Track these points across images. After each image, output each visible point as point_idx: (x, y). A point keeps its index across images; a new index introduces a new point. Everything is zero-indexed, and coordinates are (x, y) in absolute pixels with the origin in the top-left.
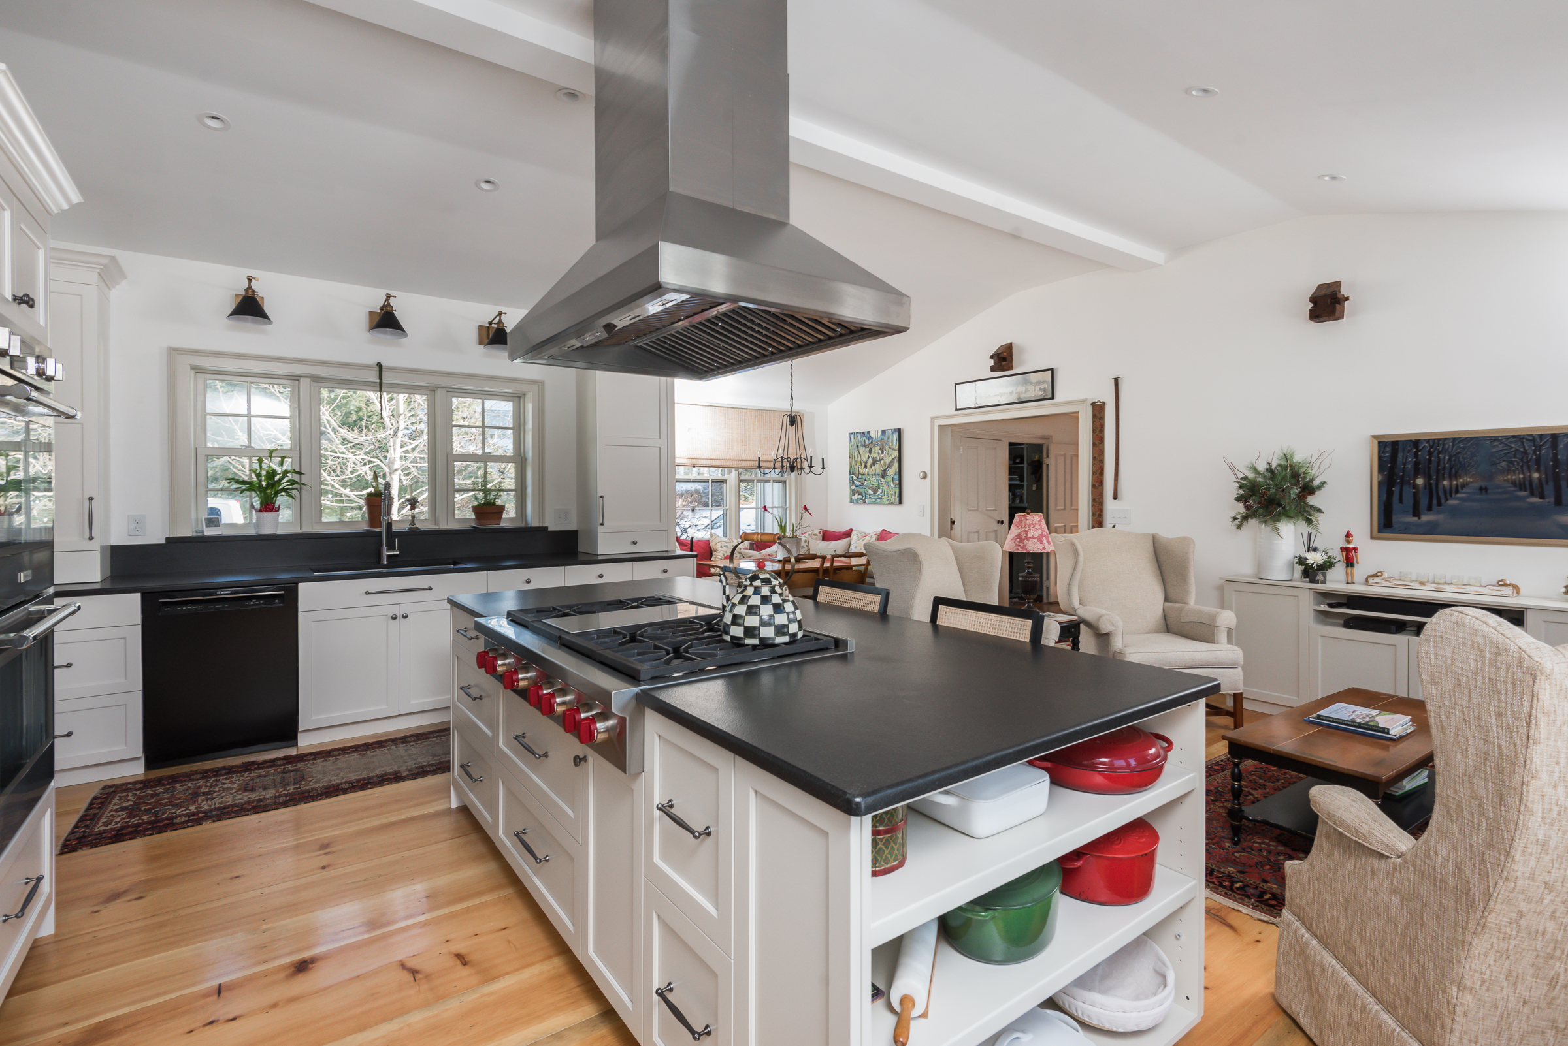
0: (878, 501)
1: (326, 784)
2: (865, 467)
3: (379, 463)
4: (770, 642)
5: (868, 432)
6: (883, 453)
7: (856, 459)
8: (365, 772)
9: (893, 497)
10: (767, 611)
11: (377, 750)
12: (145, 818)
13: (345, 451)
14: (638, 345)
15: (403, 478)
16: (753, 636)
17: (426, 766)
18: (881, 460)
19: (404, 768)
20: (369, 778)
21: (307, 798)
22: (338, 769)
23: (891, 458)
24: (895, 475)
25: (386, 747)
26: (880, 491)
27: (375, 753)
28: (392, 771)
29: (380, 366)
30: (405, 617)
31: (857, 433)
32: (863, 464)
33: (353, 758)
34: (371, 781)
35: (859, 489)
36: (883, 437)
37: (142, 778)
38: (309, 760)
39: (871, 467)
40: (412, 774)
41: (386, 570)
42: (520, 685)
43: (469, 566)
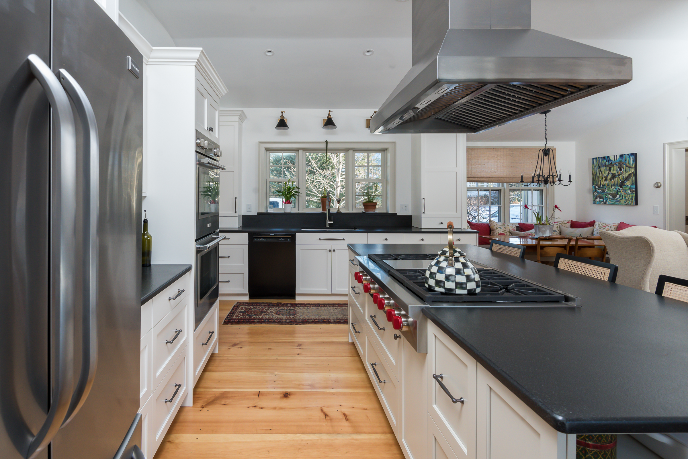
0: (618, 203)
1: (303, 318)
2: (606, 180)
3: (333, 183)
5: (608, 157)
6: (621, 170)
7: (598, 175)
8: (317, 316)
9: (630, 200)
11: (323, 307)
12: (247, 317)
13: (320, 179)
14: (437, 117)
15: (342, 190)
17: (340, 319)
18: (619, 175)
19: (332, 318)
20: (319, 319)
21: (296, 322)
22: (308, 312)
23: (628, 174)
24: (632, 185)
25: (326, 307)
26: (618, 196)
27: (322, 309)
28: (327, 318)
29: (326, 141)
30: (334, 251)
31: (598, 158)
32: (604, 179)
33: (313, 309)
34: (319, 321)
35: (601, 194)
36: (621, 159)
37: (248, 302)
38: (298, 307)
39: (611, 180)
40: (335, 322)
41: (328, 230)
42: (371, 292)
43: (361, 230)
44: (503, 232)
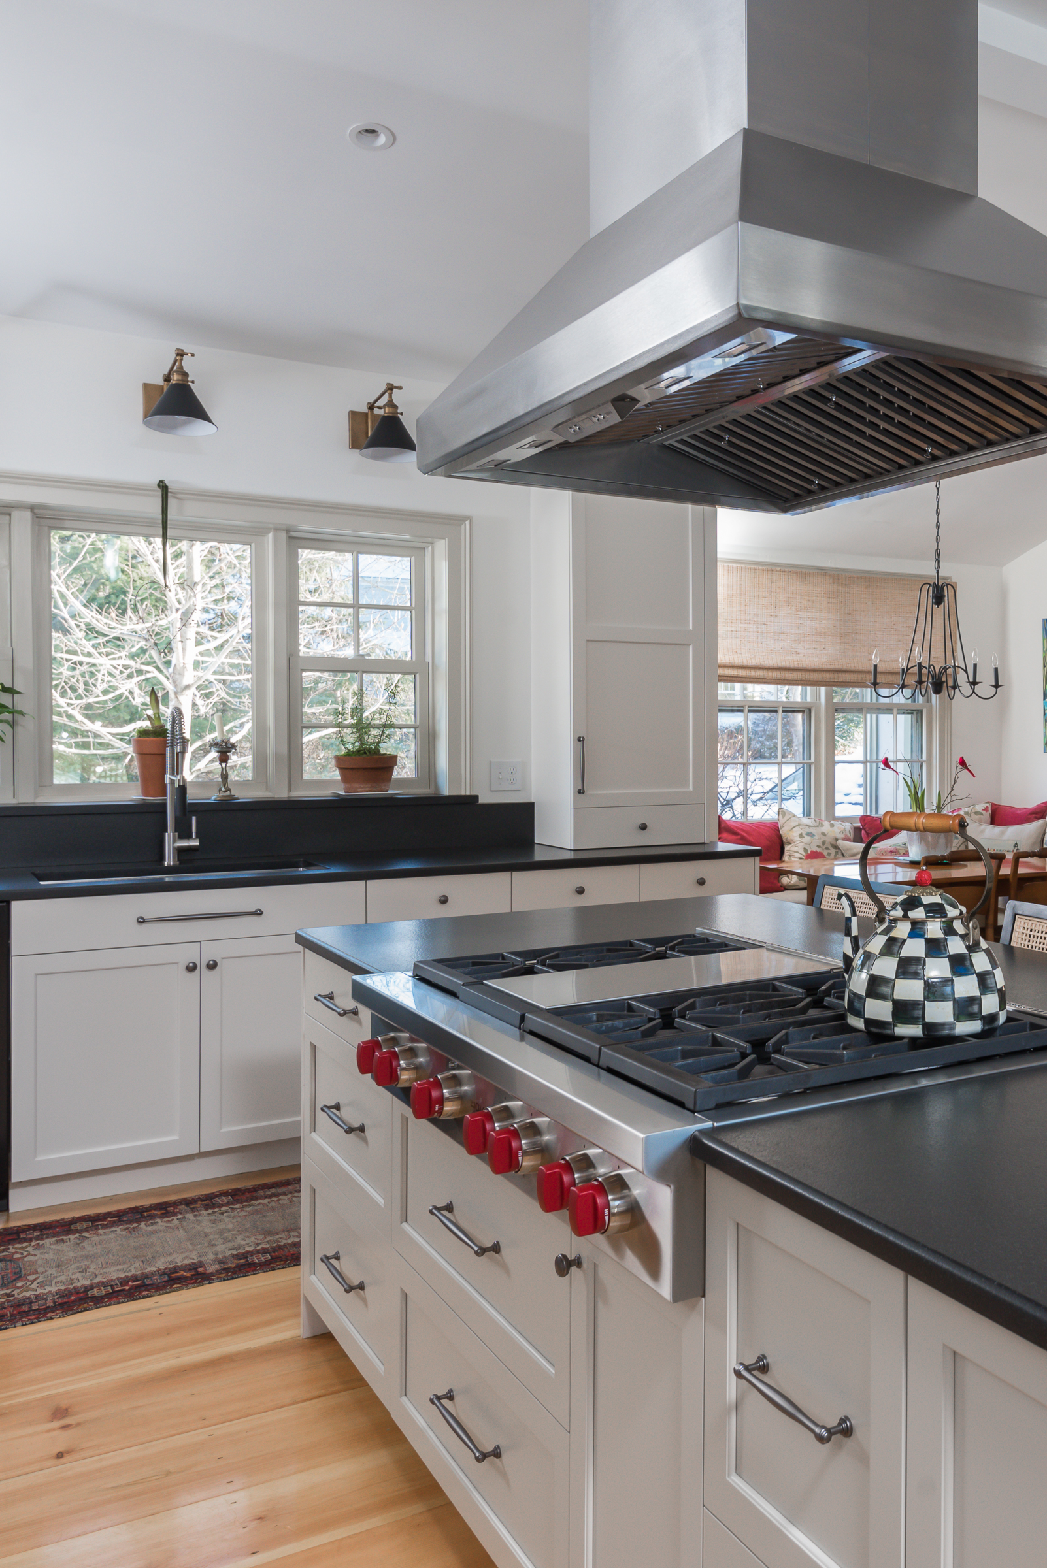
1: (63, 1288)
3: (156, 673)
4: (946, 1032)
8: (137, 1265)
10: (937, 969)
11: (158, 1220)
13: (92, 650)
14: (666, 443)
15: (200, 702)
16: (912, 1021)
17: (251, 1253)
19: (211, 1256)
20: (145, 1276)
21: (26, 1314)
22: (87, 1257)
25: (175, 1214)
27: (154, 1227)
28: (187, 1262)
29: (163, 487)
30: (212, 966)
33: (114, 1237)
34: (147, 1282)
38: (30, 1240)
40: (226, 1270)
41: (168, 878)
42: (445, 1109)
43: (333, 870)
44: (818, 846)
